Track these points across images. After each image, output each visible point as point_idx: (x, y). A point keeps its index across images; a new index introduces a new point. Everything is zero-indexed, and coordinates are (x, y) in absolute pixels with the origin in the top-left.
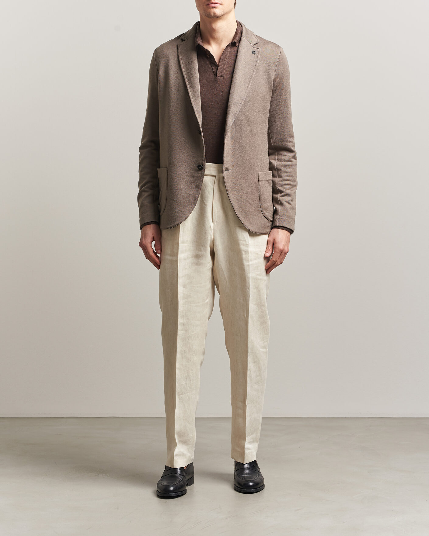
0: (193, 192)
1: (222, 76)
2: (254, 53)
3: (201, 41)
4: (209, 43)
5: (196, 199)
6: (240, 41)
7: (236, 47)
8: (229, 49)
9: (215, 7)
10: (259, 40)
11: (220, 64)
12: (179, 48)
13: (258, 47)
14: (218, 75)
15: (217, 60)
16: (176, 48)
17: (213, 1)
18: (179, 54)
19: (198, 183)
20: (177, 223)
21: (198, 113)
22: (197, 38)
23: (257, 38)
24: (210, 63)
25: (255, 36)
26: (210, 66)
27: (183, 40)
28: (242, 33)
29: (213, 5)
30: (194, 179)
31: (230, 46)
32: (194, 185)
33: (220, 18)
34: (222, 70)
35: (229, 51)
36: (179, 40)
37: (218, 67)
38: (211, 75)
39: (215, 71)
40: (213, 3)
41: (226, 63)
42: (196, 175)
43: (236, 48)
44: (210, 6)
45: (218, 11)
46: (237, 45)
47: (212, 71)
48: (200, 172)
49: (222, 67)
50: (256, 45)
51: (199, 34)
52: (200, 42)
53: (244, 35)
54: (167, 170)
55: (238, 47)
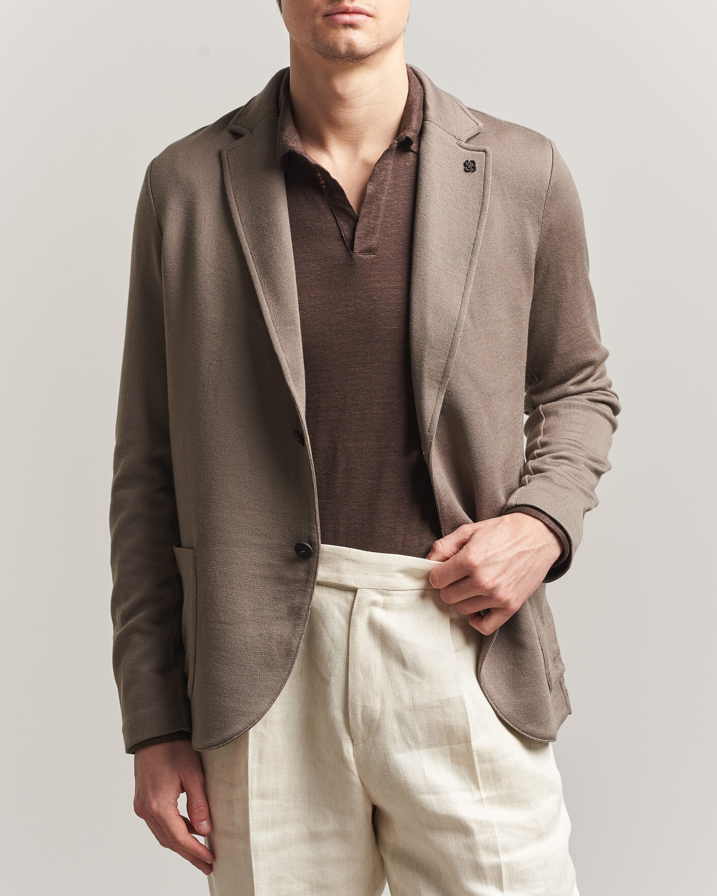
0: (281, 629)
1: (370, 251)
2: (469, 167)
3: (296, 137)
4: (321, 144)
5: (290, 654)
6: (422, 132)
7: (411, 154)
8: (390, 161)
9: (352, 26)
10: (481, 125)
11: (364, 211)
12: (225, 160)
13: (481, 147)
14: (357, 248)
15: (352, 197)
16: (215, 161)
17: (347, 4)
18: (226, 181)
19: (297, 601)
20: (231, 732)
21: (295, 374)
22: (282, 129)
23: (474, 118)
24: (331, 209)
25: (468, 112)
26: (330, 217)
27: (237, 135)
28: (424, 107)
29: (347, 18)
30: (282, 588)
31: (394, 152)
32: (283, 608)
33: (364, 60)
34: (370, 232)
35: (390, 167)
36: (225, 134)
37: (356, 221)
38: (337, 249)
39: (346, 233)
40: (347, 12)
41: (383, 208)
42: (290, 574)
43: (411, 156)
44: (336, 20)
45: (361, 39)
46: (414, 147)
47: (338, 234)
48: (303, 567)
49: (372, 221)
50: (472, 141)
51: (289, 114)
52: (295, 144)
53: (432, 113)
54: (195, 558)
55: (418, 155)
